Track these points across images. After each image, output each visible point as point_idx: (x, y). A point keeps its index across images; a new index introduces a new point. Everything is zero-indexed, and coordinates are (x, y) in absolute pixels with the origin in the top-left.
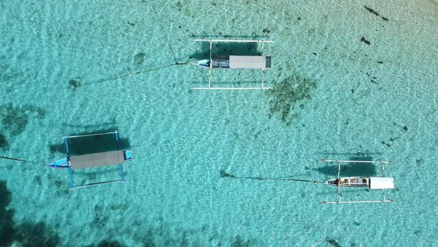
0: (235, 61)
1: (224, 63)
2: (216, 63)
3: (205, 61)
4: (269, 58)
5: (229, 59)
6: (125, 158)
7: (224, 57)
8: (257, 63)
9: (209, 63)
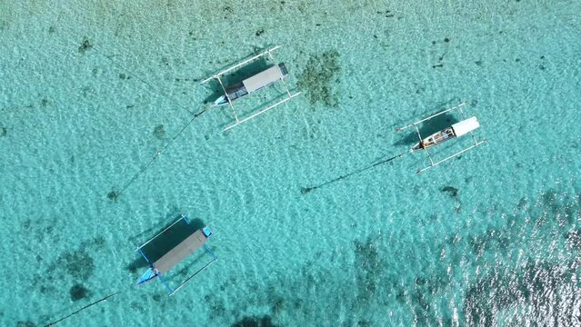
0: (251, 84)
1: (240, 91)
2: (233, 95)
3: (221, 99)
4: (281, 65)
5: (243, 85)
6: (206, 237)
7: (237, 85)
8: (273, 75)
9: (226, 98)
